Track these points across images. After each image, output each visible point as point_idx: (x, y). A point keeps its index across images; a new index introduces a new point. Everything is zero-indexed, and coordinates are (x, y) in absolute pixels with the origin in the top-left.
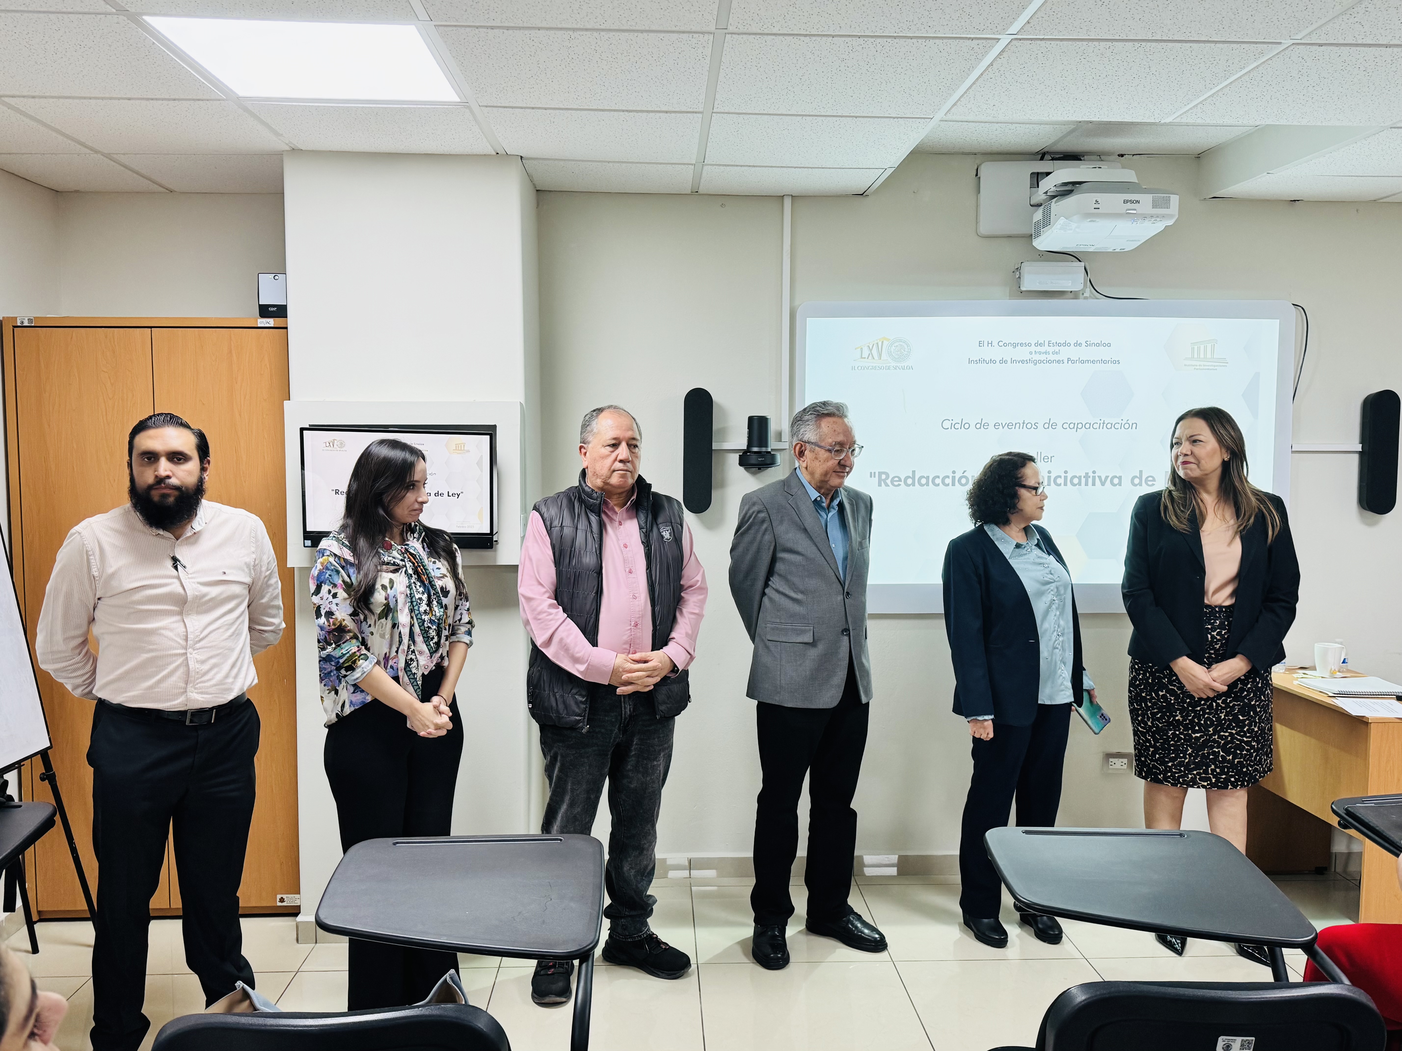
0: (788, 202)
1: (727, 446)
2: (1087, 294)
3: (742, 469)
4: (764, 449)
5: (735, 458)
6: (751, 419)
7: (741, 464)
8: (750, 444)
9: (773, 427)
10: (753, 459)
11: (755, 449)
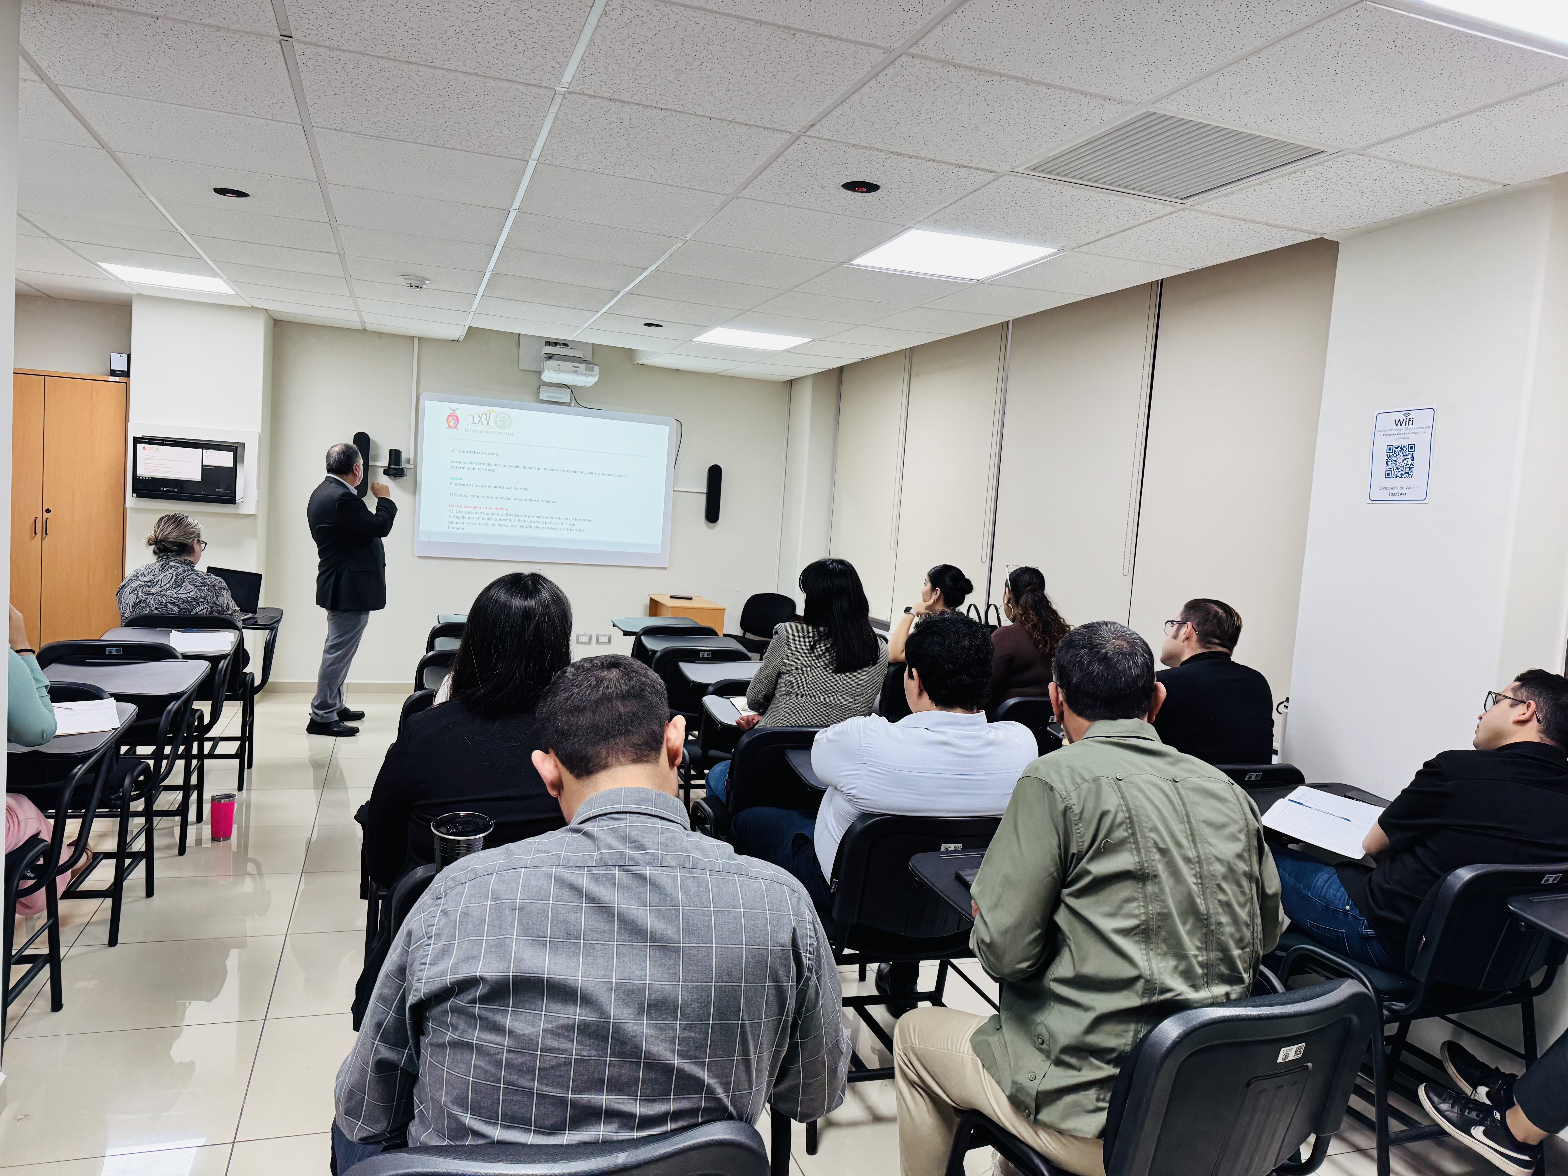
0: (416, 341)
1: (378, 464)
2: (573, 405)
3: (386, 477)
4: (397, 467)
5: (382, 470)
6: (391, 450)
7: (385, 474)
8: (390, 464)
9: (404, 456)
10: (391, 472)
11: (393, 467)
